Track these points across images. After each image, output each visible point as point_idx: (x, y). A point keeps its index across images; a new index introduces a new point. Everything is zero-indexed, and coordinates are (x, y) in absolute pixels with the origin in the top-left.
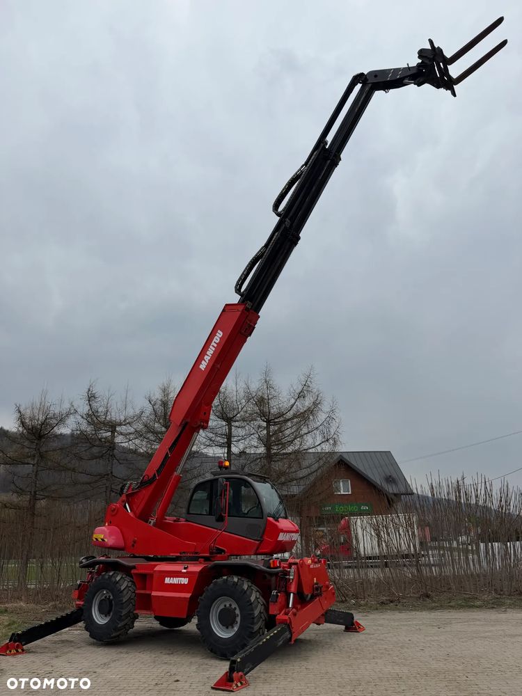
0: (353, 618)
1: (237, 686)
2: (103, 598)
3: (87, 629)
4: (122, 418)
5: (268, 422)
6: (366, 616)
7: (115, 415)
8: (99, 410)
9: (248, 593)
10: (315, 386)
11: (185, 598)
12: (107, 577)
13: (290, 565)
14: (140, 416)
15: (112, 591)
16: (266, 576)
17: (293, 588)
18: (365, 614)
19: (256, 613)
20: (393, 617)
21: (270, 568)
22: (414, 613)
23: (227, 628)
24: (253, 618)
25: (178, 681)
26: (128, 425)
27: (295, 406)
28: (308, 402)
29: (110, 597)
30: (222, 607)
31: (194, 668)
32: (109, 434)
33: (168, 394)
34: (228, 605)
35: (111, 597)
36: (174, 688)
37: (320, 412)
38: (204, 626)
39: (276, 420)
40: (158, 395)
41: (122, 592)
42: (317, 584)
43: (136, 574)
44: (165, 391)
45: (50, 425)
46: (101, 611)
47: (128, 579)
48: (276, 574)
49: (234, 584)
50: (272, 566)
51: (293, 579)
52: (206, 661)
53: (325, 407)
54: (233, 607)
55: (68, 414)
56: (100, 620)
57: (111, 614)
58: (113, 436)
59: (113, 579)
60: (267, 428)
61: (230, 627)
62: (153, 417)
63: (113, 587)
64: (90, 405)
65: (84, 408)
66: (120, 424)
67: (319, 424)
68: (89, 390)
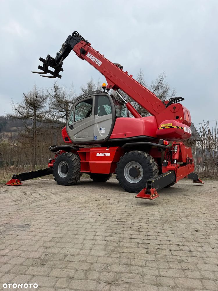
2: (63, 165)
3: (55, 179)
4: (71, 100)
8: (60, 94)
9: (148, 158)
11: (109, 163)
12: (64, 154)
13: (174, 145)
15: (67, 161)
16: (160, 150)
17: (176, 157)
19: (154, 169)
21: (163, 144)
23: (134, 178)
24: (152, 172)
25: (109, 200)
29: (67, 164)
30: (131, 167)
31: (116, 195)
34: (134, 166)
35: (68, 165)
36: (108, 203)
38: (121, 177)
41: (73, 161)
42: (188, 158)
43: (80, 153)
46: (62, 171)
47: (76, 156)
48: (166, 148)
49: (139, 154)
50: (165, 144)
51: (176, 152)
52: (123, 192)
54: (138, 167)
56: (62, 175)
57: (68, 173)
59: (68, 155)
61: (136, 178)
63: (68, 160)
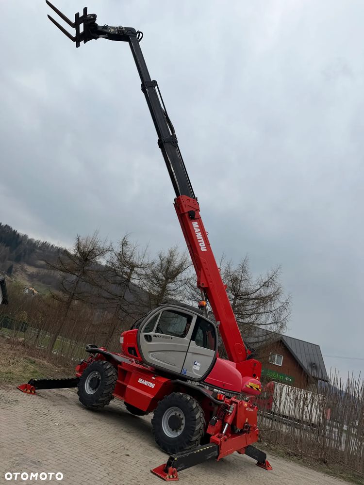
0: (265, 458)
1: (170, 478)
2: (95, 377)
3: (79, 393)
4: (140, 263)
5: (236, 296)
6: (274, 459)
7: (136, 260)
8: (127, 253)
9: (195, 411)
10: (278, 281)
11: (149, 398)
12: (101, 363)
13: (232, 402)
14: (151, 265)
15: (101, 374)
16: (211, 404)
17: (229, 420)
18: (273, 457)
19: (197, 428)
20: (295, 467)
21: (216, 399)
22: (312, 471)
23: (173, 430)
24: (194, 431)
25: (128, 455)
26: (142, 269)
27: (259, 291)
28: (269, 291)
29: (99, 377)
30: (173, 414)
31: (141, 449)
32: (129, 271)
33: (173, 256)
34: (178, 414)
35: (100, 379)
36: (124, 460)
37: (277, 301)
39: (242, 296)
40: (166, 255)
41: (108, 377)
42: (247, 423)
43: (120, 369)
44: (172, 254)
45: (95, 254)
46: (91, 385)
47: (114, 369)
48: (219, 405)
49: (186, 401)
50: (218, 398)
51: (231, 414)
52: (152, 448)
53: (282, 298)
54: (181, 417)
55: (107, 250)
56: (89, 391)
57: (97, 389)
58: (131, 273)
59: (104, 366)
60: (235, 300)
61: (175, 431)
62: (159, 268)
63: (103, 372)
64: (122, 248)
65: (118, 249)
66: (137, 267)
67: (274, 309)
68: (124, 238)
